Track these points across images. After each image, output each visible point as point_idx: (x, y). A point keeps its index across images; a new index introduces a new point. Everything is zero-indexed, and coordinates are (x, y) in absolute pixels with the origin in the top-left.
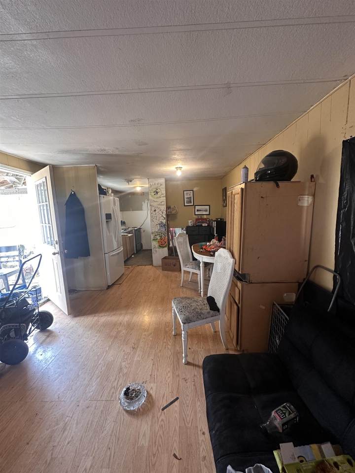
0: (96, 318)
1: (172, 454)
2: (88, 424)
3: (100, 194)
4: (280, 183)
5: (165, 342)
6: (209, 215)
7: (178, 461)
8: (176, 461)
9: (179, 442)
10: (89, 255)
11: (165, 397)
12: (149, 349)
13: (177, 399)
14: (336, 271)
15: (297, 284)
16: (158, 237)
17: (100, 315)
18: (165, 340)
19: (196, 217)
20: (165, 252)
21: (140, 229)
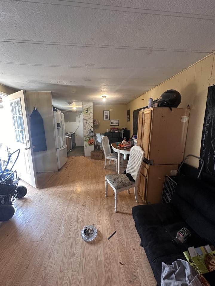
0: (55, 189)
1: (119, 262)
2: (64, 252)
3: (53, 111)
4: (172, 108)
5: (102, 201)
6: (118, 126)
7: (122, 265)
8: (121, 266)
9: (121, 256)
10: (47, 150)
11: (108, 232)
12: (92, 205)
13: (115, 232)
14: (201, 157)
15: (178, 165)
16: (88, 139)
17: (58, 187)
18: (101, 200)
19: (111, 127)
20: (92, 148)
21: (74, 133)
